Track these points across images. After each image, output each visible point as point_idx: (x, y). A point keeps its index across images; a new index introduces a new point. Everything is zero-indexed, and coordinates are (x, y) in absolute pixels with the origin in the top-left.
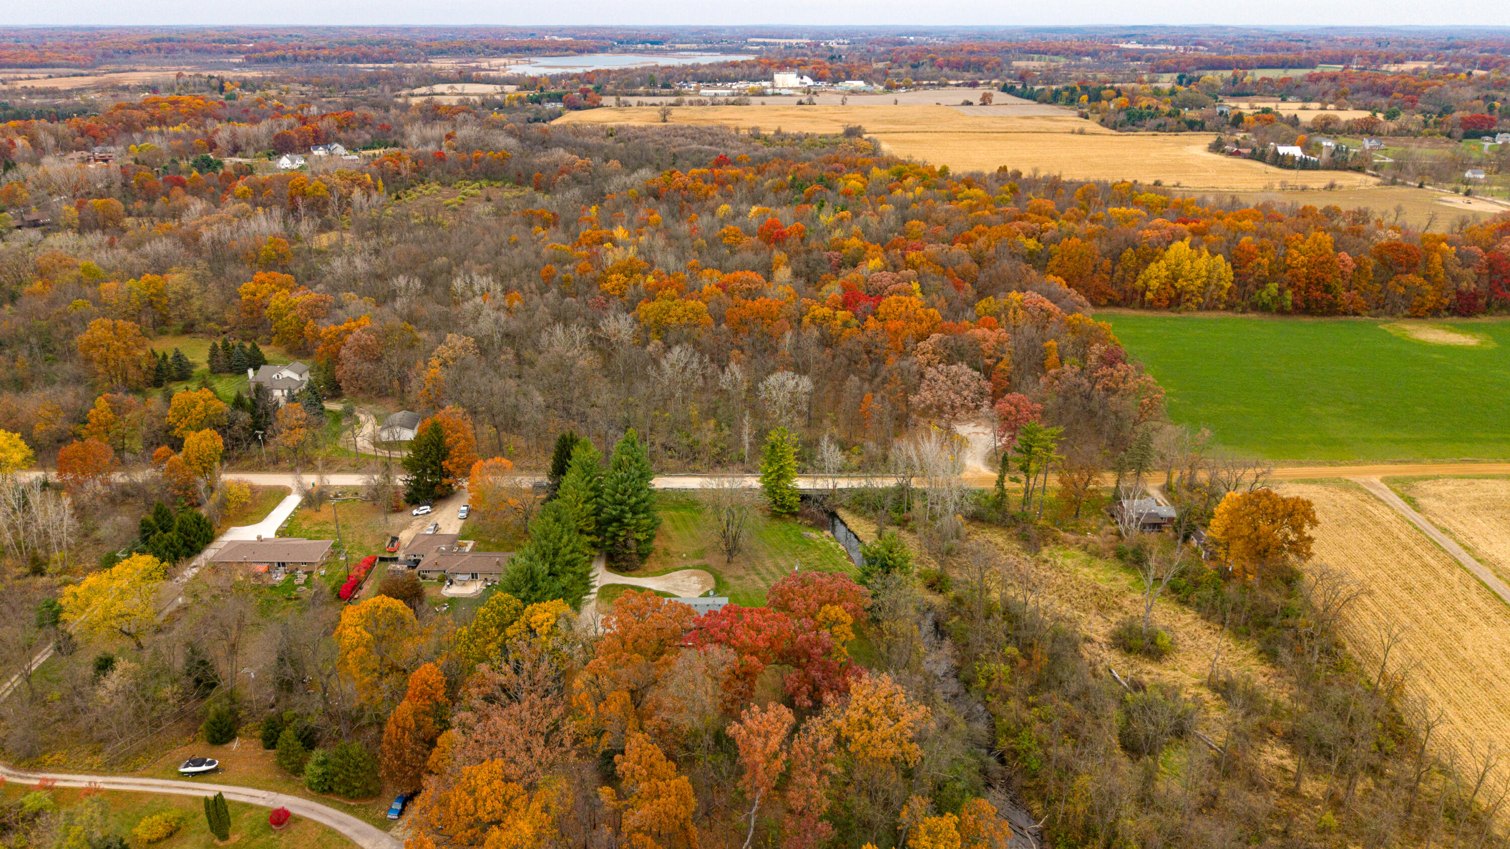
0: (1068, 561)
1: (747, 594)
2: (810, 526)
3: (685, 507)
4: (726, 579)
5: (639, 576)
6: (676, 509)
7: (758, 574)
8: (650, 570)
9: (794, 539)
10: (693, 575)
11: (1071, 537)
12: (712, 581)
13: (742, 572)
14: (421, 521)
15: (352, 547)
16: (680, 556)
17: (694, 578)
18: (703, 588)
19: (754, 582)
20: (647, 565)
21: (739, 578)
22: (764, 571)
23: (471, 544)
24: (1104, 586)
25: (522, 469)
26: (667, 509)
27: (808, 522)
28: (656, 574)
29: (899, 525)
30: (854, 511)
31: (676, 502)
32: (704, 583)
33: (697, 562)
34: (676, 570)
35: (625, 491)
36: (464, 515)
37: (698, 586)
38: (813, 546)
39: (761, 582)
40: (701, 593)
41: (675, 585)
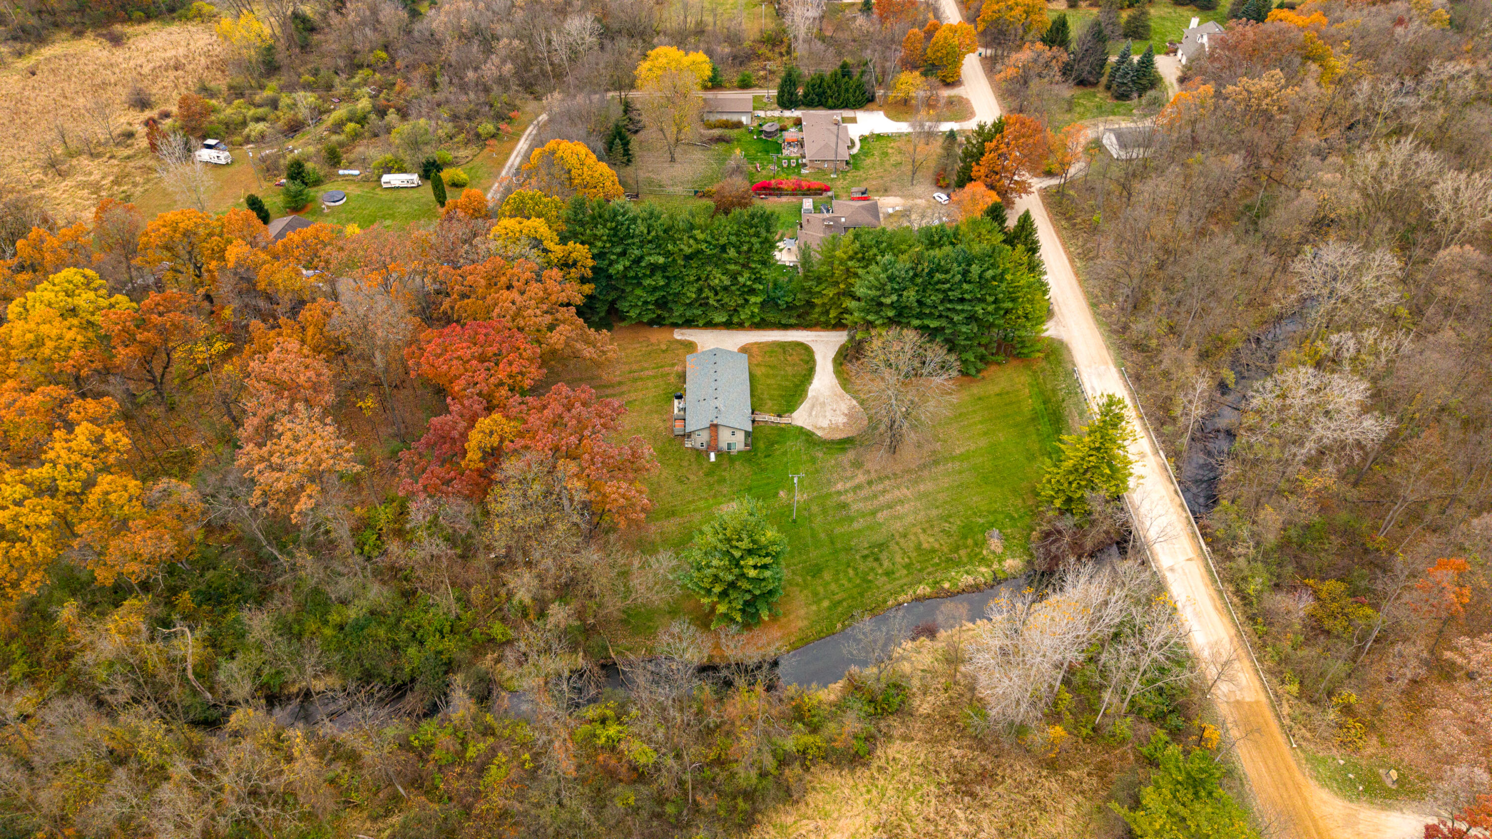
1: (816, 472)
3: (1044, 402)
4: (850, 451)
5: (839, 373)
6: (1038, 393)
7: (870, 483)
9: (980, 520)
10: (852, 418)
13: (872, 466)
17: (843, 420)
19: (851, 478)
21: (857, 464)
22: (879, 488)
26: (1035, 385)
32: (834, 428)
34: (864, 403)
37: (825, 423)
38: (960, 543)
39: (849, 485)
40: (809, 428)
41: (823, 404)
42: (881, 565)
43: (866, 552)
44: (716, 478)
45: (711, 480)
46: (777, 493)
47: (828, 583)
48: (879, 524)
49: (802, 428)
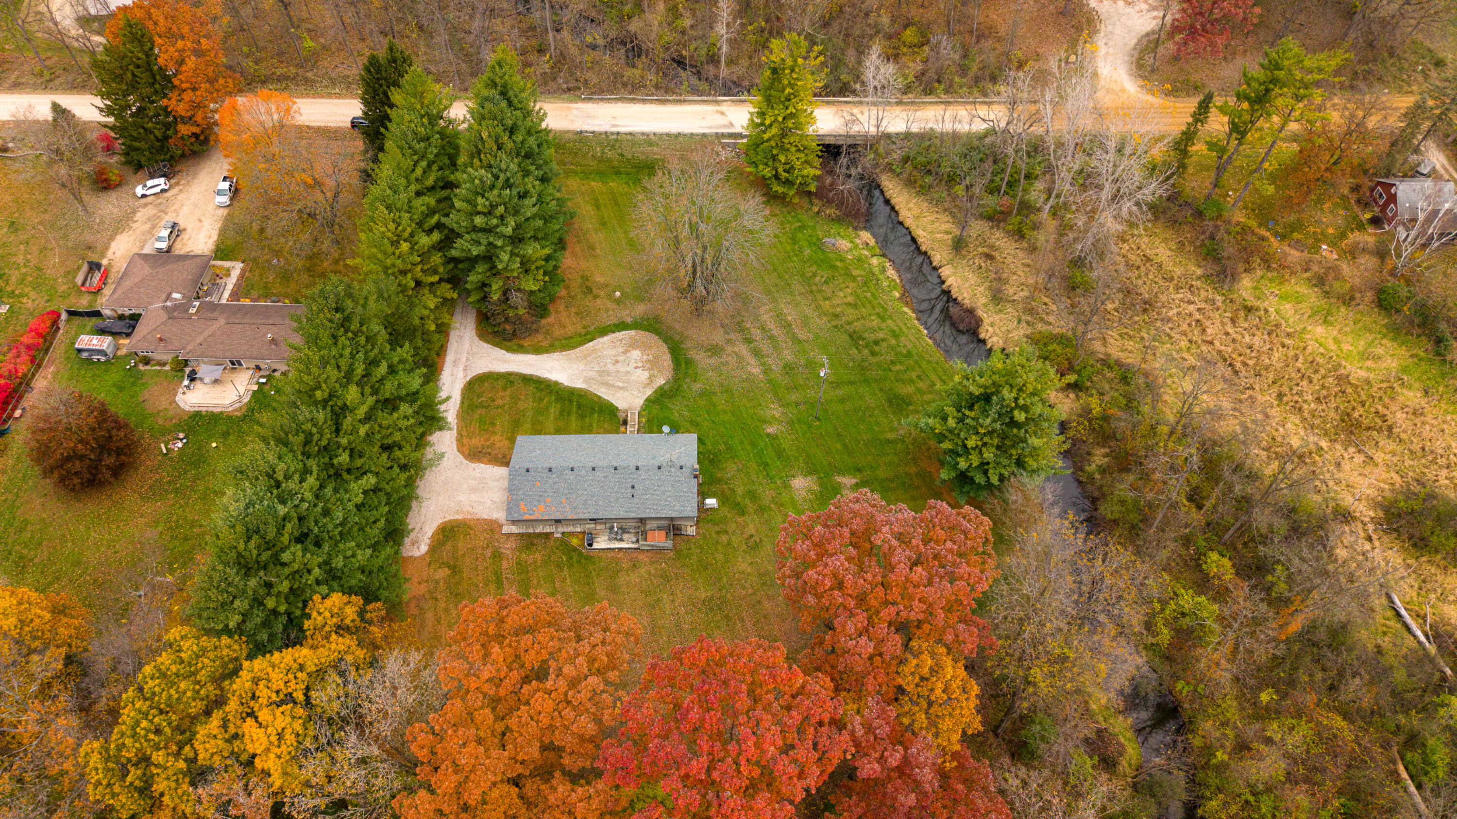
0: (1288, 308)
1: (728, 391)
2: (838, 220)
3: (618, 173)
4: (693, 354)
5: (538, 350)
6: (601, 175)
7: (748, 341)
8: (557, 332)
9: (807, 252)
10: (633, 345)
11: (1294, 255)
12: (667, 361)
13: (718, 337)
14: (150, 211)
15: (22, 281)
16: (610, 296)
17: (636, 354)
18: (651, 378)
19: (740, 359)
20: (550, 320)
21: (715, 350)
22: (757, 334)
23: (236, 268)
24: (1357, 372)
25: (333, 82)
26: (586, 175)
27: (831, 211)
28: (567, 343)
29: (990, 218)
30: (910, 183)
31: (601, 160)
32: (652, 365)
33: (640, 309)
34: (604, 332)
35: (493, 206)
36: (225, 199)
37: (643, 375)
38: (843, 272)
39: (752, 360)
40: (649, 392)
41: (602, 373)
42: (883, 340)
43: (866, 352)
44: (747, 501)
45: (751, 507)
46: (768, 435)
47: (918, 389)
48: (817, 337)
49: (647, 400)
